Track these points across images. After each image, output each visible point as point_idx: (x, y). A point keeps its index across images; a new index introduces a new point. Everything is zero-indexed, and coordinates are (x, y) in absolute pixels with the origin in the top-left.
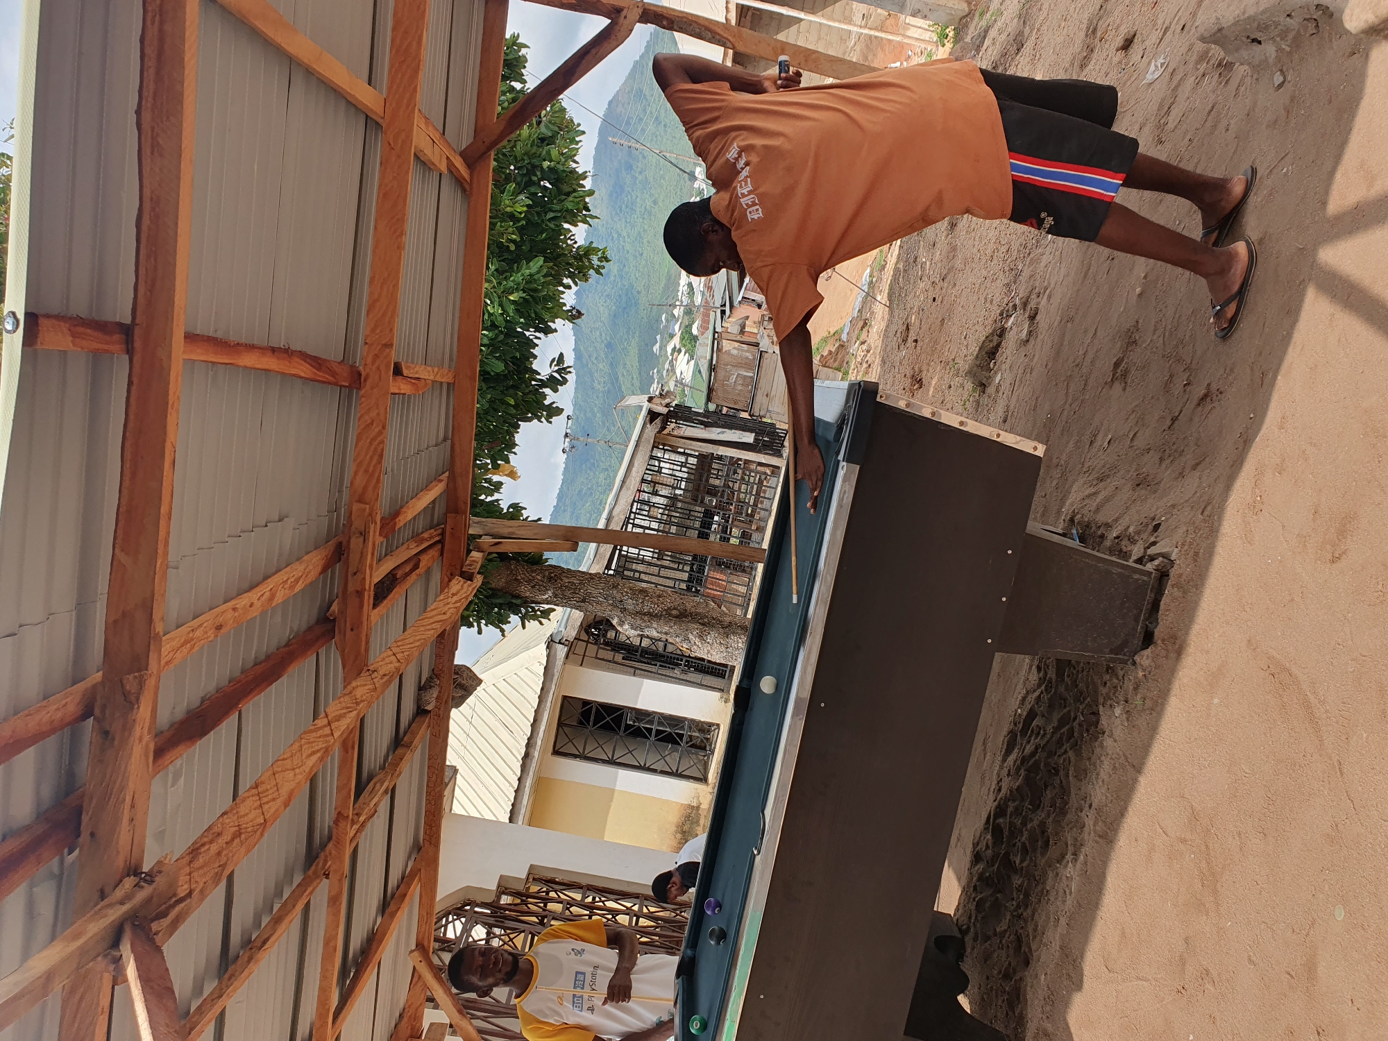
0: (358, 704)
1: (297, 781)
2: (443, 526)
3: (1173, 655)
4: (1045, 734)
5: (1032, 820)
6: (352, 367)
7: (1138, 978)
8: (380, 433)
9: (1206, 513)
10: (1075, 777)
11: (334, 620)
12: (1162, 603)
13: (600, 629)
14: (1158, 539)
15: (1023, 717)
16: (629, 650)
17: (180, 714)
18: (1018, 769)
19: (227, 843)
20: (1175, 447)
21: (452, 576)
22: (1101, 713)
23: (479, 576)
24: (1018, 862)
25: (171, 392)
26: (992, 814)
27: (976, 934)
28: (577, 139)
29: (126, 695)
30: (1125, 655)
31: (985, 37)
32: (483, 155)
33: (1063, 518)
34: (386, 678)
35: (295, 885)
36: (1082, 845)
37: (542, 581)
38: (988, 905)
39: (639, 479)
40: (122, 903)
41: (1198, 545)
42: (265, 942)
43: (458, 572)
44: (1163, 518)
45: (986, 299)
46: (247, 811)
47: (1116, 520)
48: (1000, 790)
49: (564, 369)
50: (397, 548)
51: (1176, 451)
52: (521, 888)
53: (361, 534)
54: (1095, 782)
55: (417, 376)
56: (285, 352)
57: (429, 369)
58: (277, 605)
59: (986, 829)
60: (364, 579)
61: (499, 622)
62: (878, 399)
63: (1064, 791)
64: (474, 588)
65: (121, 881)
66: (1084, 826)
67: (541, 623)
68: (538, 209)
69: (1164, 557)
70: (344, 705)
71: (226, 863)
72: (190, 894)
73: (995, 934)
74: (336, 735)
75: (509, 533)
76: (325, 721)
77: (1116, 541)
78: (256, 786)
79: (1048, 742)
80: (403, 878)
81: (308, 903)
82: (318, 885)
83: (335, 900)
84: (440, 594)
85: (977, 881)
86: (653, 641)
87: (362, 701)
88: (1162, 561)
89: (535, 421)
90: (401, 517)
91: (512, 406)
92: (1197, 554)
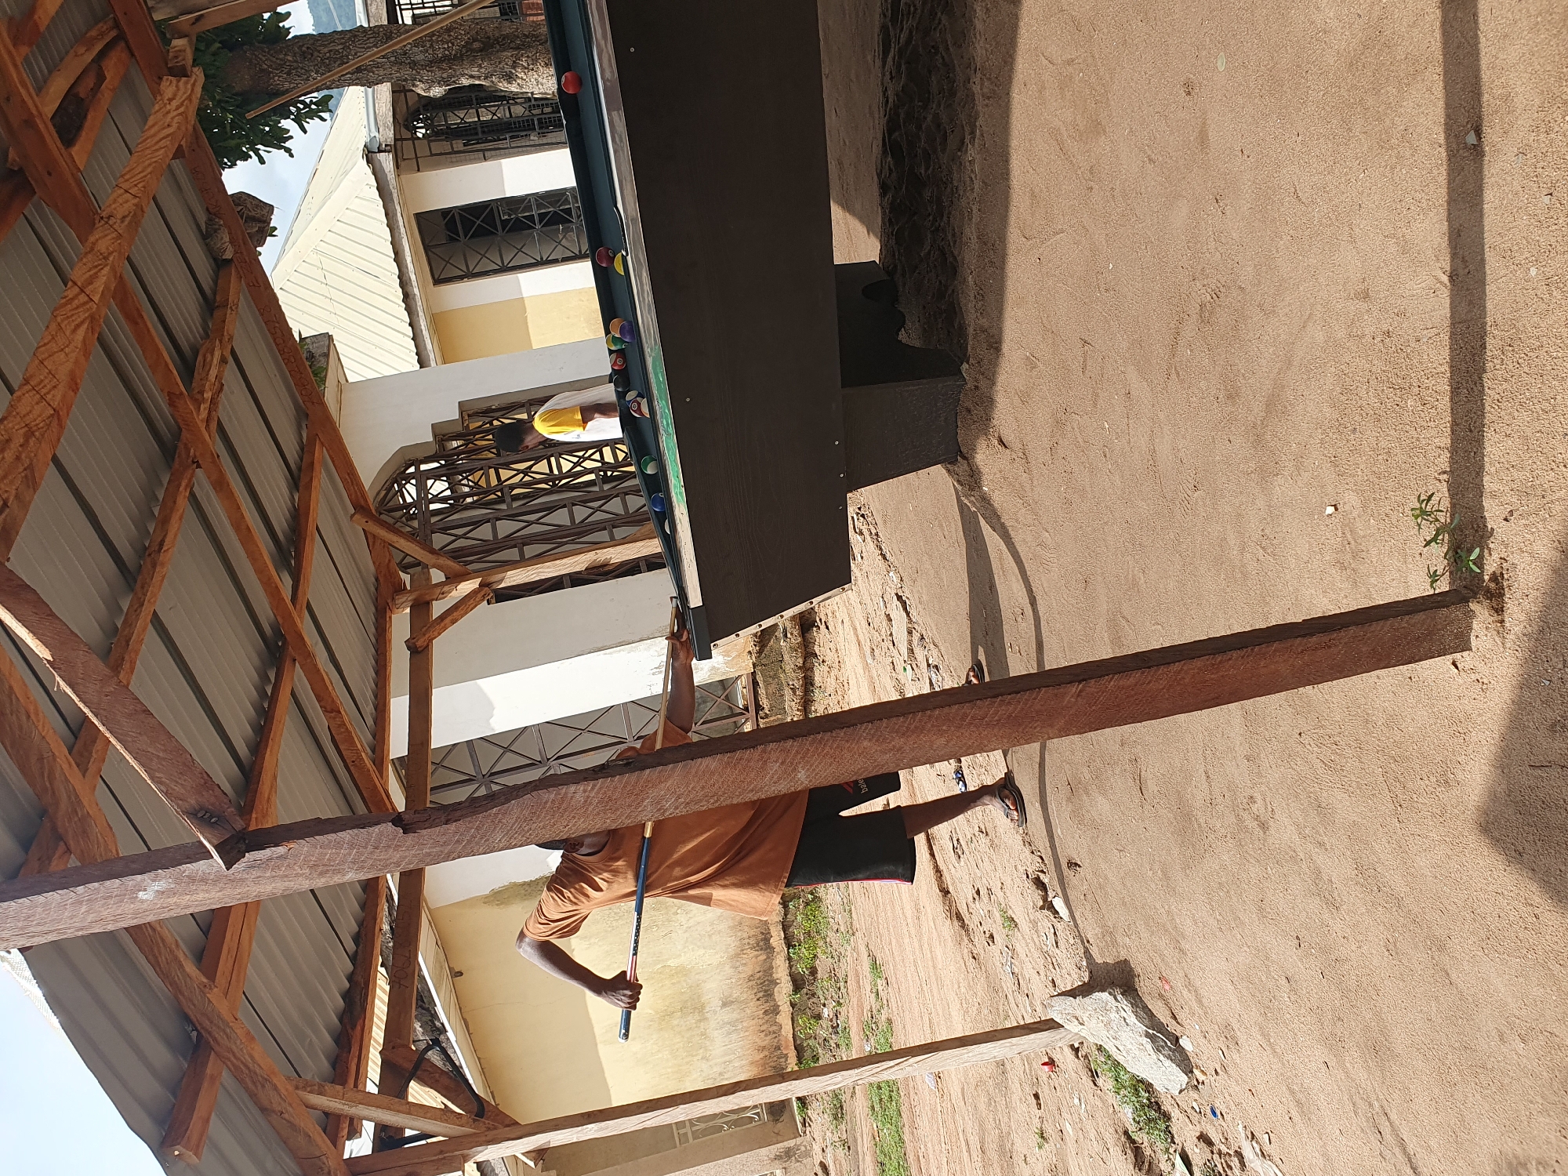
0: (106, 258)
1: (71, 360)
2: (112, 16)
4: (916, 9)
10: (955, 44)
11: (21, 170)
16: (466, 130)
18: (899, 67)
19: (21, 446)
21: (160, 79)
23: (195, 69)
27: (904, 269)
34: (128, 220)
35: (165, 483)
36: (976, 120)
37: (296, 62)
42: (161, 544)
43: (163, 70)
46: (28, 409)
48: (887, 101)
50: (62, 60)
54: (974, 40)
63: (949, 69)
64: (194, 85)
66: (974, 97)
67: (323, 120)
70: (90, 265)
71: (31, 464)
73: (921, 260)
74: (96, 299)
75: (211, 1)
76: (76, 290)
78: (26, 381)
79: (920, 18)
80: (302, 449)
81: (193, 495)
82: (192, 477)
83: (220, 484)
84: (154, 105)
85: (890, 213)
86: (493, 109)
87: (110, 254)
90: (40, 12)
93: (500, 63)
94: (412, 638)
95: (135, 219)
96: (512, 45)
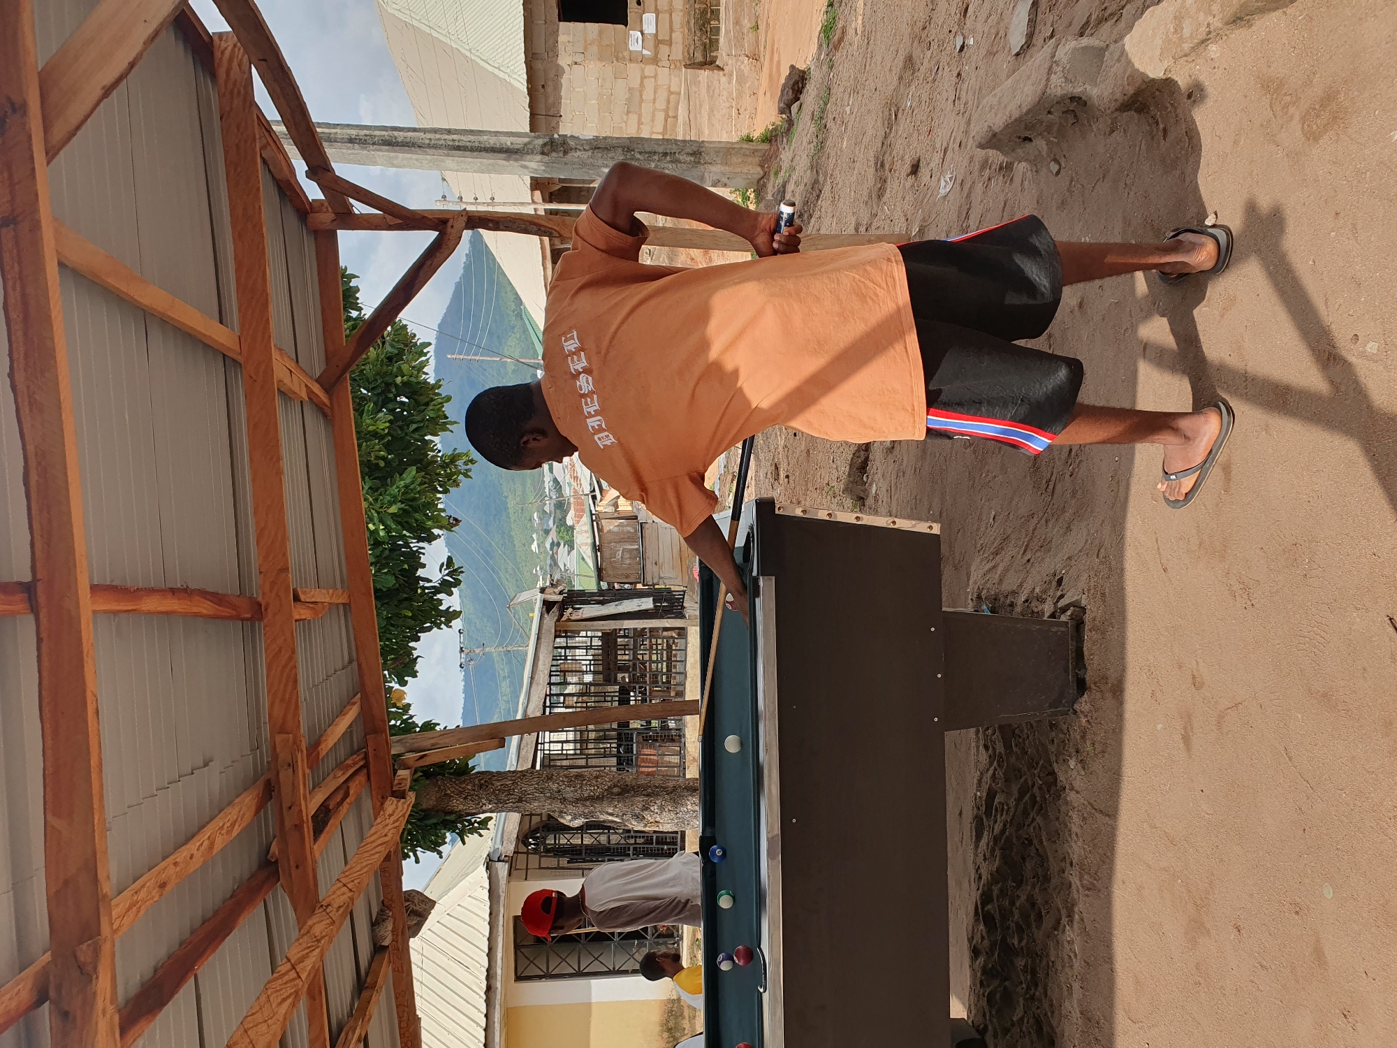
0: (318, 941)
2: (364, 750)
3: (1108, 695)
4: (1009, 808)
5: (1019, 897)
6: (251, 598)
8: (291, 658)
9: (1101, 556)
10: (1049, 841)
11: (276, 862)
12: (1085, 648)
13: (538, 838)
14: (1064, 592)
15: (984, 798)
16: (572, 851)
18: (993, 850)
20: (1055, 506)
21: (384, 798)
22: (1056, 770)
23: (411, 793)
24: (1016, 942)
25: (84, 641)
26: (979, 903)
27: (995, 1030)
28: (425, 351)
29: (81, 967)
30: (1064, 706)
31: (784, 192)
32: (340, 377)
33: (970, 597)
34: (341, 910)
36: (1073, 905)
37: (474, 790)
38: (998, 997)
39: (547, 673)
41: (1101, 585)
43: (389, 793)
44: (1063, 572)
47: (1021, 586)
48: (980, 878)
49: (455, 570)
50: (324, 780)
53: (289, 765)
54: (1070, 839)
55: (313, 600)
56: (183, 592)
57: (324, 591)
59: (977, 920)
60: (301, 811)
61: (435, 844)
62: (777, 512)
63: (1043, 859)
64: (409, 805)
66: (1070, 886)
67: (481, 835)
68: (400, 423)
69: (1074, 606)
70: (304, 946)
73: (1013, 1025)
74: (303, 976)
75: (433, 745)
76: (289, 966)
77: (1026, 604)
79: (1014, 815)
84: (376, 819)
85: (979, 975)
86: (595, 836)
87: (322, 937)
88: (1074, 611)
89: (435, 629)
90: (323, 746)
91: (410, 617)
92: (1103, 594)
93: (632, 805)
95: (346, 910)
96: (644, 793)
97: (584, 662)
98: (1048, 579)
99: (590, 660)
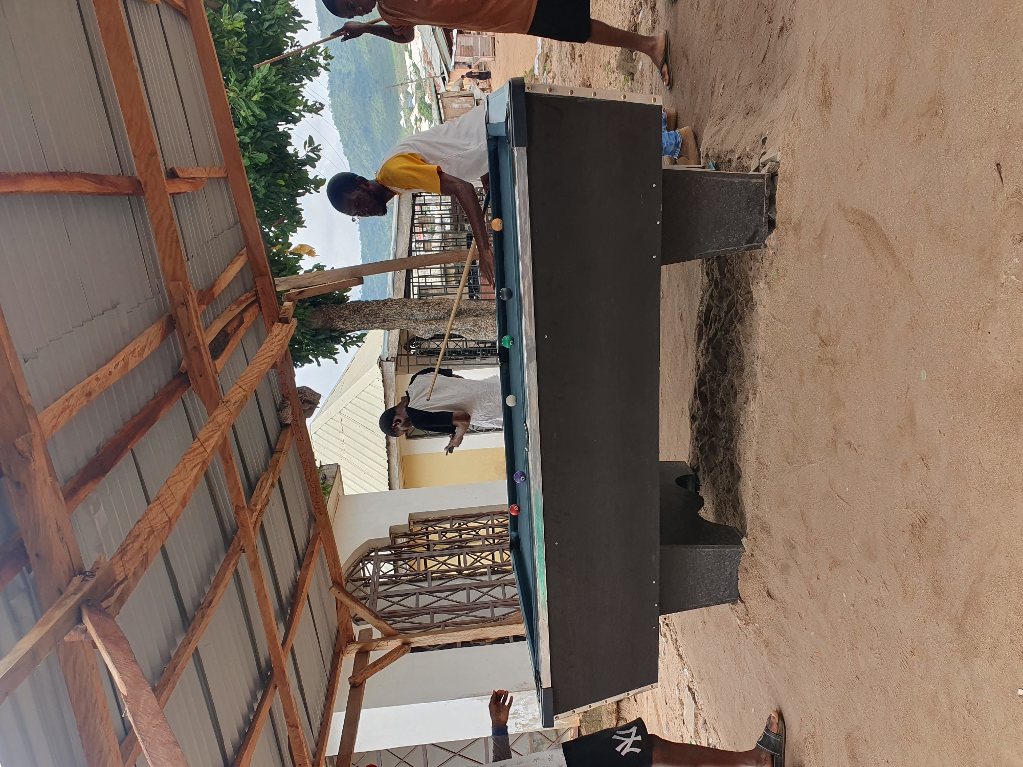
0: (220, 426)
1: (187, 488)
2: (255, 289)
3: (791, 232)
4: (720, 319)
5: (723, 381)
6: (132, 177)
7: (809, 463)
9: (795, 119)
10: (745, 341)
11: (186, 372)
12: (776, 195)
13: (416, 344)
14: (767, 149)
15: (704, 312)
17: (82, 462)
18: (707, 349)
19: (145, 540)
20: (768, 76)
21: (273, 323)
22: (752, 290)
23: (293, 319)
24: (720, 412)
26: (697, 385)
27: (704, 470)
29: (21, 454)
30: (757, 242)
34: (237, 404)
35: (222, 561)
36: (757, 387)
37: (350, 315)
38: (707, 448)
39: (409, 224)
40: (75, 594)
41: (793, 144)
42: (210, 603)
43: (277, 319)
44: (767, 133)
45: (620, 5)
46: (154, 516)
47: (737, 145)
48: (699, 368)
49: (315, 148)
50: (222, 312)
51: (769, 78)
52: (407, 531)
53: (183, 304)
54: (758, 340)
55: (192, 176)
56: (63, 175)
57: (202, 169)
58: (132, 370)
59: (695, 397)
60: (197, 337)
61: (330, 353)
62: (526, 91)
63: (740, 354)
64: (291, 328)
65: (70, 581)
66: (756, 374)
67: (358, 346)
69: (772, 161)
70: (210, 429)
71: (148, 552)
72: (126, 578)
73: (716, 466)
74: (209, 451)
75: (309, 283)
76: (199, 444)
77: (739, 160)
78: (158, 499)
79: (723, 324)
80: (308, 542)
81: (236, 570)
82: (238, 558)
83: (254, 565)
84: (266, 338)
85: (697, 434)
87: (223, 424)
88: (771, 165)
89: (307, 194)
90: (217, 287)
91: (284, 186)
92: (793, 151)
94: (353, 676)
95: (241, 404)
96: (474, 314)
97: (436, 216)
98: (756, 139)
99: (441, 214)
